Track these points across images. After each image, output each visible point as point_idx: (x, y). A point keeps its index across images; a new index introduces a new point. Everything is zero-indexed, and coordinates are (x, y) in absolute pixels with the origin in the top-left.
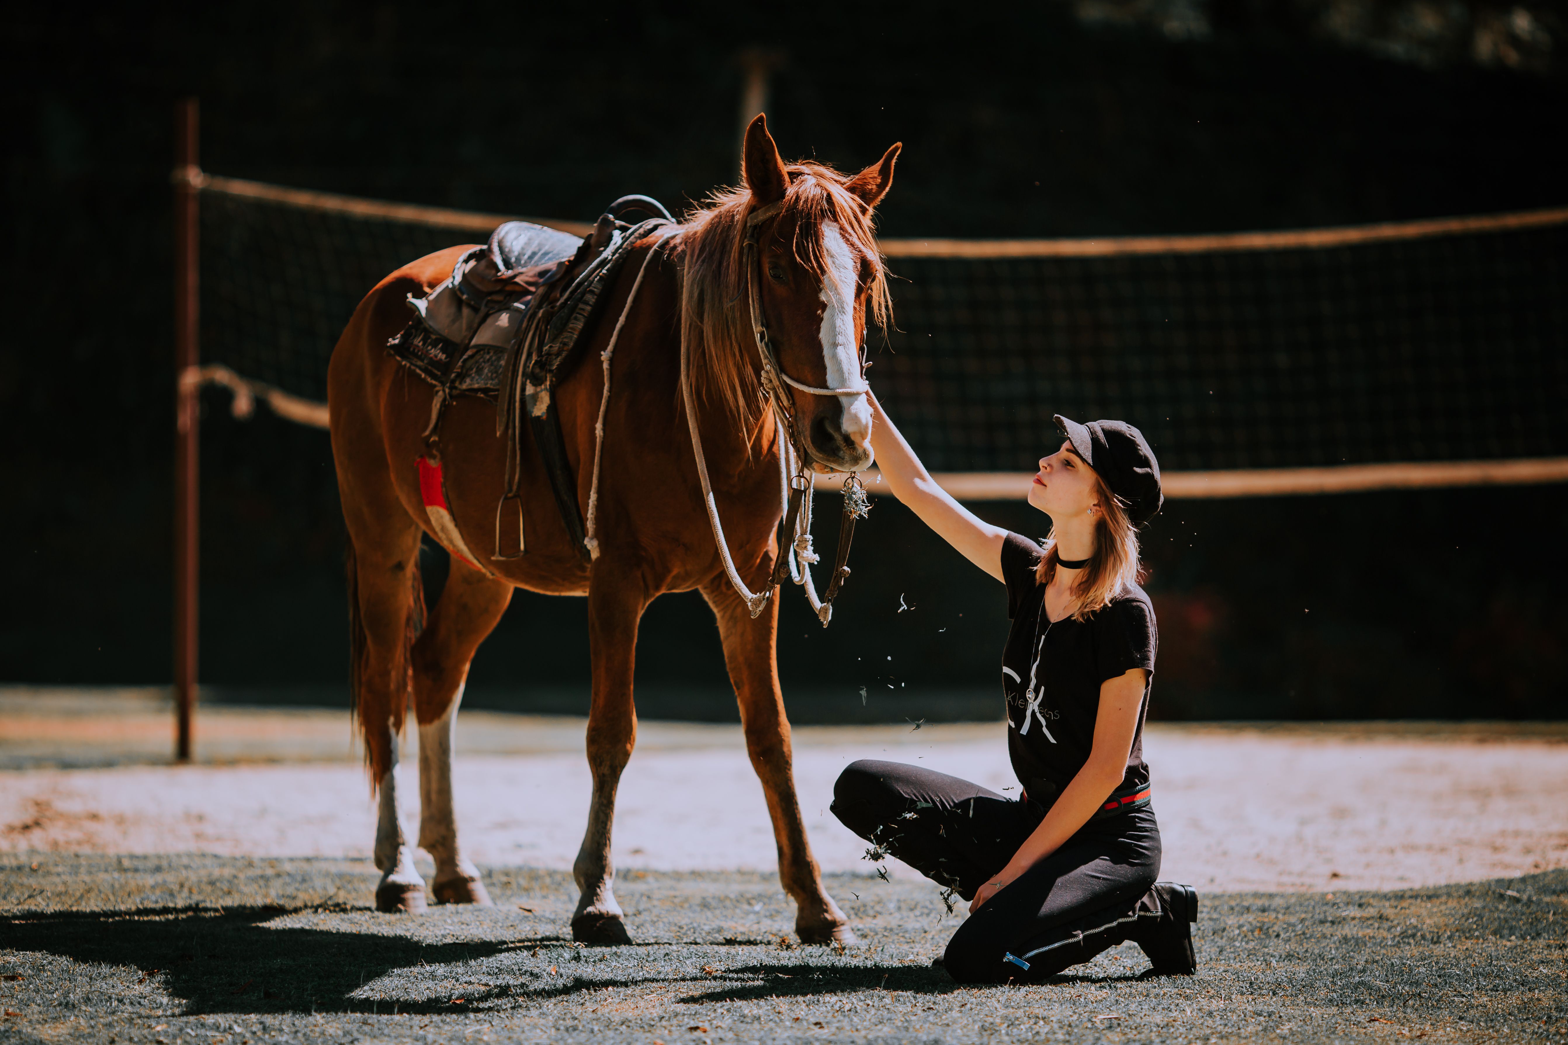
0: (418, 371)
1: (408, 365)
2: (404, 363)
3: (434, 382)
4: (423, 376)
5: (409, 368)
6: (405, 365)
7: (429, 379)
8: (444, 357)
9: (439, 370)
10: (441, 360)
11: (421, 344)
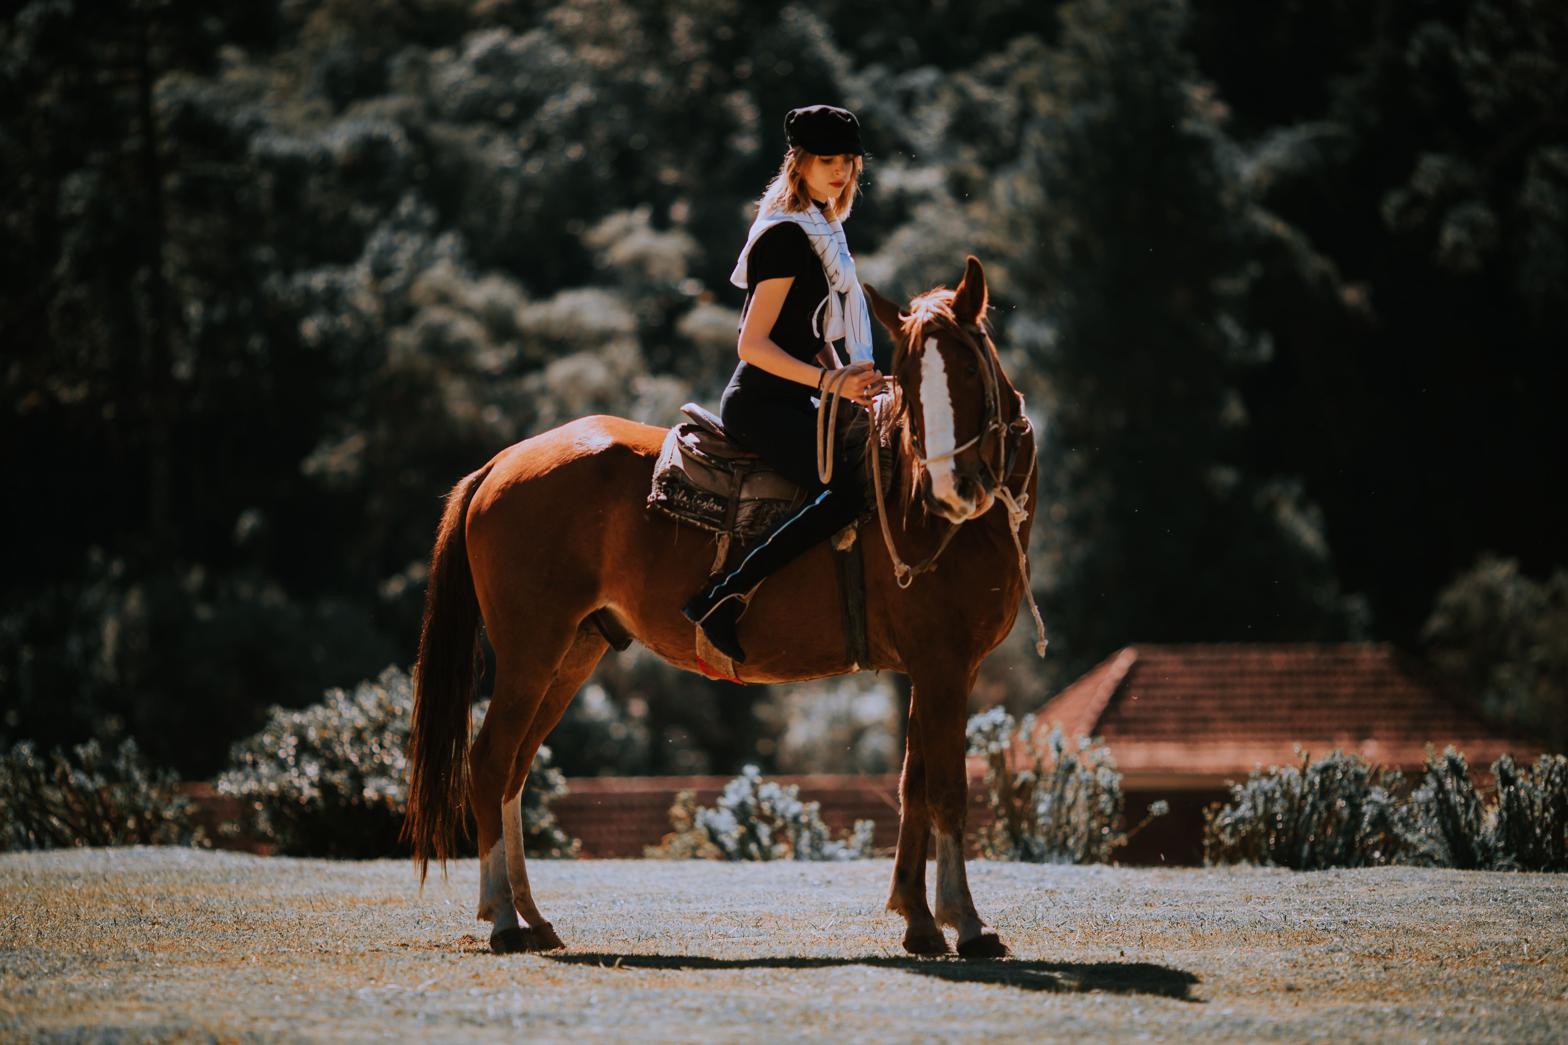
0: (691, 520)
1: (677, 516)
2: (672, 515)
3: (712, 528)
4: (699, 524)
5: (680, 518)
6: (674, 516)
7: (707, 527)
8: (720, 508)
9: (718, 519)
10: (717, 511)
11: (685, 499)
